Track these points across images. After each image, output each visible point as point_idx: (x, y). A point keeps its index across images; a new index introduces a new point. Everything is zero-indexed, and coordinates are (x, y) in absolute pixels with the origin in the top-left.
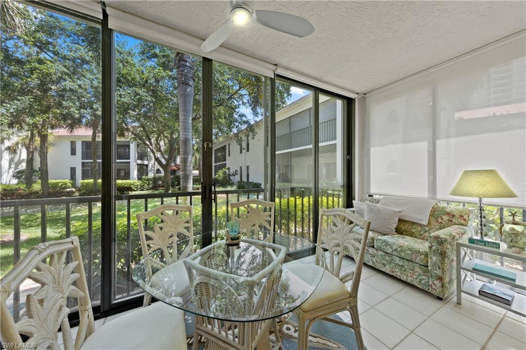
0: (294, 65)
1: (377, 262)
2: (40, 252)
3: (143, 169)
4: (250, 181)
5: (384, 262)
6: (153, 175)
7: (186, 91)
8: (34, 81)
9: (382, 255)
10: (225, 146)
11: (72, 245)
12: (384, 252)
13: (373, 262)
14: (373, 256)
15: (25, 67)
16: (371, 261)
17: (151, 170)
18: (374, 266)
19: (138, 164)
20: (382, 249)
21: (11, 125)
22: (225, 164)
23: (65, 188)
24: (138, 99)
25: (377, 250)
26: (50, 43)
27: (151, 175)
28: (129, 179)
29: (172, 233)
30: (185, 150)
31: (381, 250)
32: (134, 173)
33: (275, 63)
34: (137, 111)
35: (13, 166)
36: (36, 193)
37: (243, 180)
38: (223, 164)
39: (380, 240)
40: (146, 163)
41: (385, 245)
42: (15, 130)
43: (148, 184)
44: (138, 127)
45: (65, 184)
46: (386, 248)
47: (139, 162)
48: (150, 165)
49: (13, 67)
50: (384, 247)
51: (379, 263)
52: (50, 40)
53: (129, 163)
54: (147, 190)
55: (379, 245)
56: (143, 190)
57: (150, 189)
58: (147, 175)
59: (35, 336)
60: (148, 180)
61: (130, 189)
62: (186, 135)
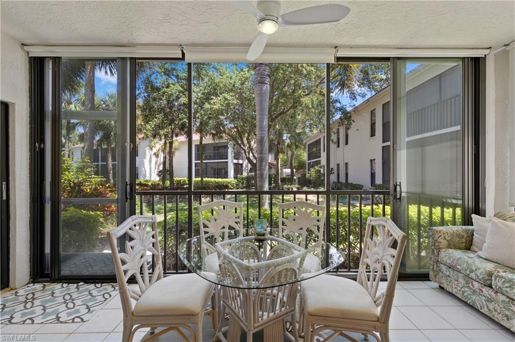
0: (359, 41)
1: (496, 311)
2: (133, 220)
3: (238, 168)
4: (349, 181)
5: (507, 313)
6: (246, 174)
7: (261, 90)
8: (164, 102)
9: (503, 301)
10: (320, 139)
11: (151, 220)
12: (508, 297)
13: (489, 310)
14: (489, 300)
15: (160, 92)
16: (485, 307)
17: (245, 170)
18: (491, 316)
19: (234, 164)
20: (504, 292)
21: (154, 136)
22: (320, 160)
23: (184, 185)
24: (227, 104)
25: (496, 292)
26: (174, 69)
27: (245, 174)
28: (227, 178)
29: (224, 225)
30: (260, 149)
31: (503, 294)
32: (231, 172)
33: (335, 46)
34: (225, 115)
35: (157, 167)
36: (167, 188)
37: (340, 181)
38: (317, 161)
39: (502, 277)
40: (241, 162)
41: (509, 287)
42: (157, 140)
43: (243, 183)
44: (233, 128)
45: (185, 181)
46: (510, 292)
47: (235, 161)
48: (244, 165)
49: (155, 94)
50: (508, 289)
51: (499, 314)
52: (174, 67)
53: (227, 162)
54: (242, 188)
55: (499, 284)
56: (238, 189)
57: (244, 188)
58: (242, 174)
59: (128, 264)
60: (242, 179)
61: (227, 187)
62: (262, 134)
